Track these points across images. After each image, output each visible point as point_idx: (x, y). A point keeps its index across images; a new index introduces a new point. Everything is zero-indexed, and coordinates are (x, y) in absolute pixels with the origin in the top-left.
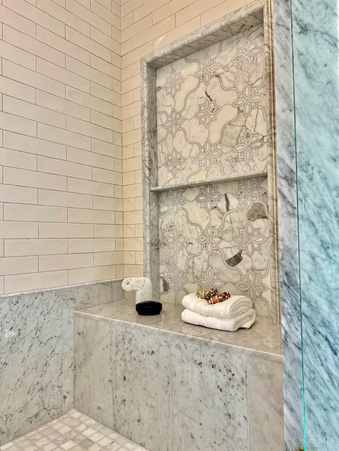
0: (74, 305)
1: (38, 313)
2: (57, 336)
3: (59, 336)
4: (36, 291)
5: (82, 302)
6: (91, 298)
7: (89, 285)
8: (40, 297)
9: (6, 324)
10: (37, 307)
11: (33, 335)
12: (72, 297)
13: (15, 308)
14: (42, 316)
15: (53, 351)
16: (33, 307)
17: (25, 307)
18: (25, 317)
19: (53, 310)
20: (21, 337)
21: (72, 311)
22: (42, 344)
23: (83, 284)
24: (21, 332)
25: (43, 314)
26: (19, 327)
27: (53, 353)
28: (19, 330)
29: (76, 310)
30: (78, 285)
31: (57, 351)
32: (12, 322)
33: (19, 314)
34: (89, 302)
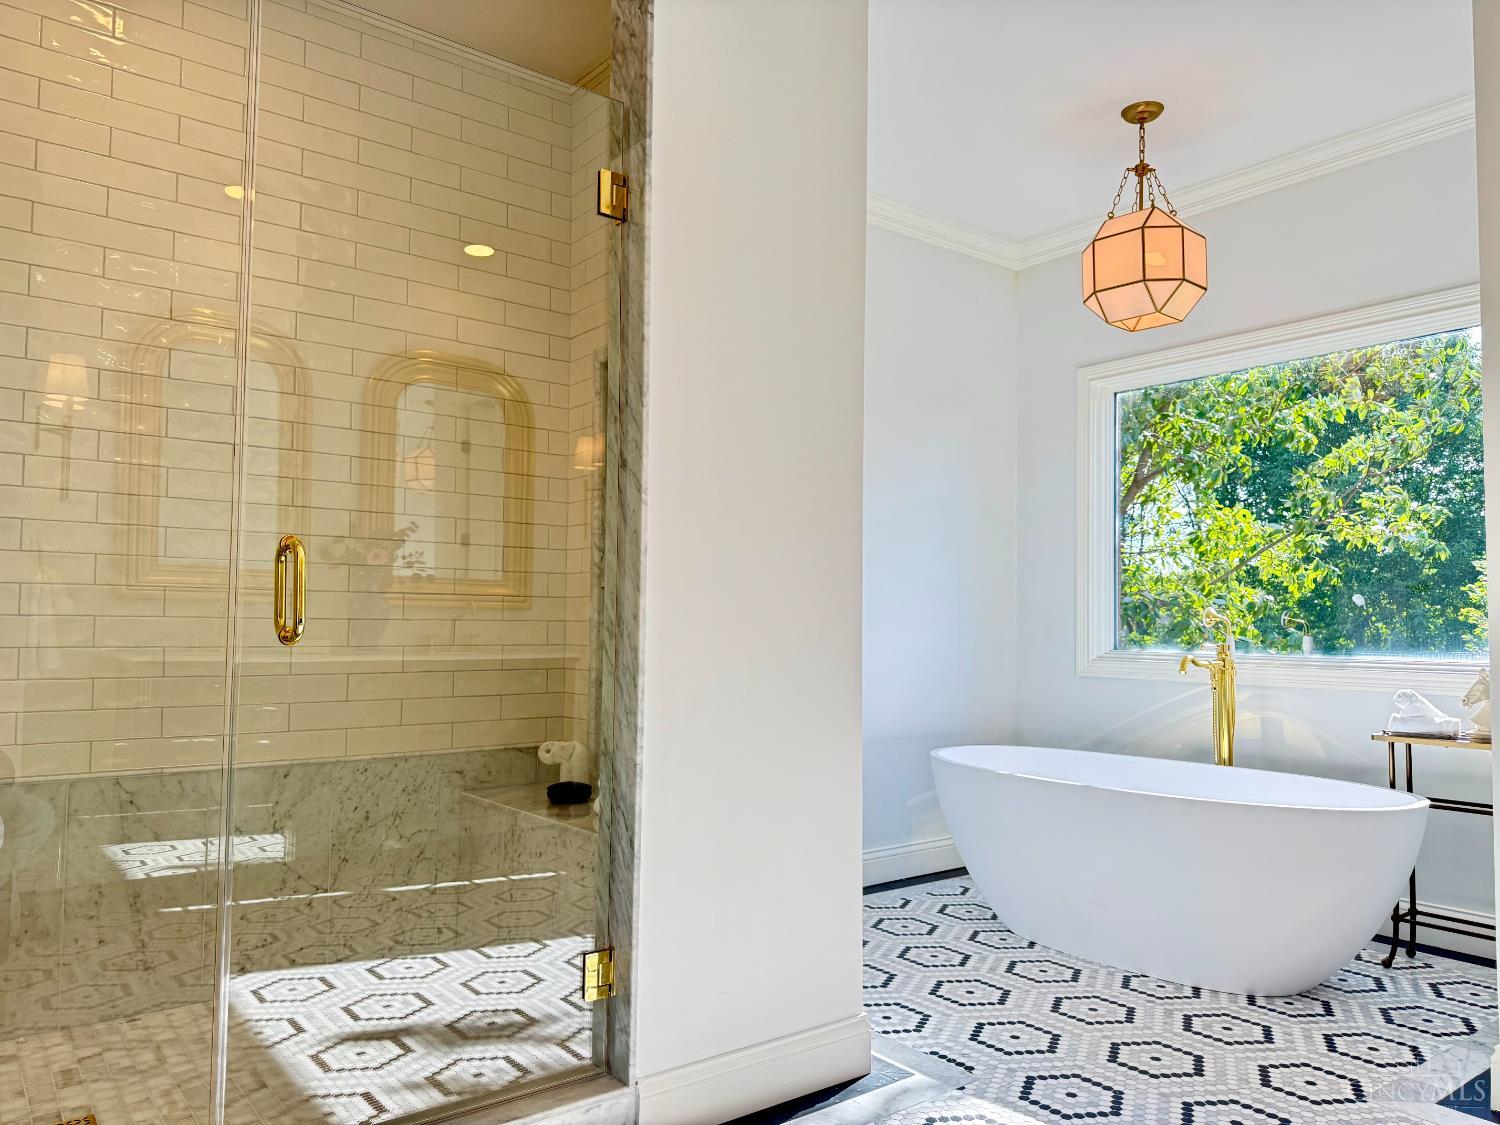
0: (462, 783)
1: (399, 790)
2: (429, 829)
3: (432, 831)
4: (395, 755)
5: (476, 779)
6: (493, 774)
7: (490, 751)
8: (402, 764)
9: (347, 801)
10: (397, 780)
11: (390, 823)
12: (458, 769)
13: (362, 778)
14: (404, 796)
15: (421, 853)
16: (391, 779)
17: (378, 778)
18: (376, 793)
19: (423, 787)
20: (369, 823)
21: (458, 793)
22: (403, 839)
23: (479, 749)
24: (370, 816)
25: (405, 793)
26: (367, 808)
27: (422, 857)
28: (367, 812)
29: (465, 790)
30: (470, 749)
31: (427, 854)
32: (356, 800)
33: (368, 788)
34: (490, 779)
